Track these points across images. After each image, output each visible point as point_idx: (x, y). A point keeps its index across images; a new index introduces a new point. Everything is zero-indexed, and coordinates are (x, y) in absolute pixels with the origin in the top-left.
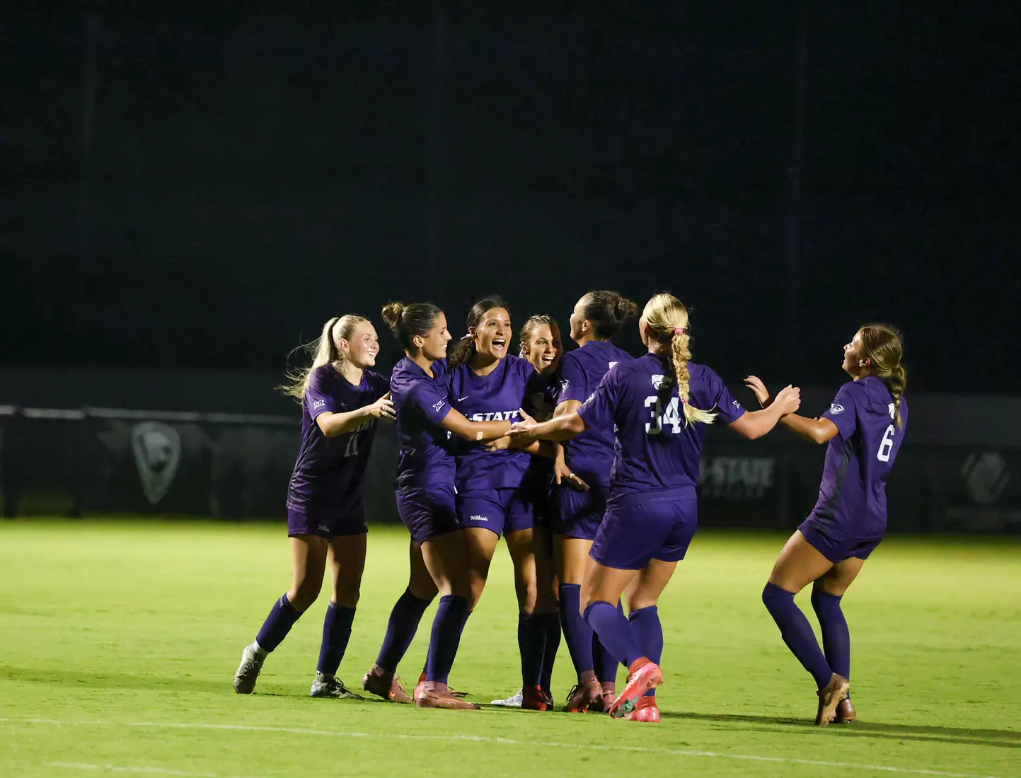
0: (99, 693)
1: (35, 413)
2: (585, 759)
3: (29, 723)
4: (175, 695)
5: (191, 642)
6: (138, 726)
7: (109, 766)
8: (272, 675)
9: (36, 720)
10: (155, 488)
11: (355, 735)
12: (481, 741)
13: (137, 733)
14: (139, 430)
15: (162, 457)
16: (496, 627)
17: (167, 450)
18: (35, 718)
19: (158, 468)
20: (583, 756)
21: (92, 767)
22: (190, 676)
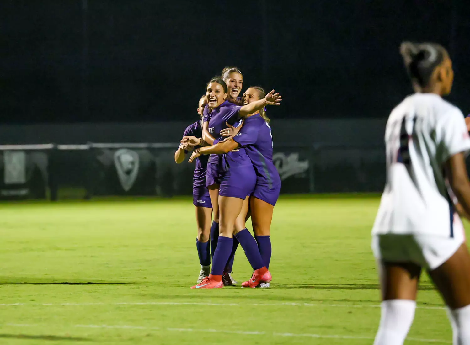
0: (99, 289)
1: (63, 147)
2: (350, 312)
3: (63, 305)
4: (138, 288)
5: (147, 261)
6: (119, 305)
7: (104, 326)
8: (188, 276)
9: (67, 304)
10: (127, 182)
11: (231, 305)
12: (296, 305)
13: (118, 308)
14: (118, 153)
15: (130, 166)
16: (304, 247)
17: (133, 163)
18: (67, 303)
19: (128, 172)
20: (349, 310)
21: (96, 326)
22: (146, 278)
